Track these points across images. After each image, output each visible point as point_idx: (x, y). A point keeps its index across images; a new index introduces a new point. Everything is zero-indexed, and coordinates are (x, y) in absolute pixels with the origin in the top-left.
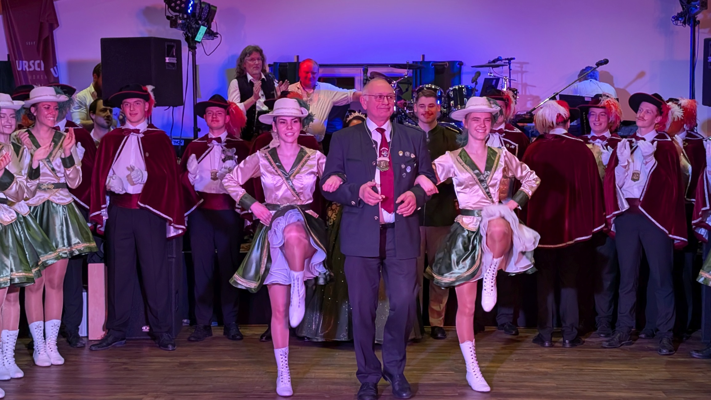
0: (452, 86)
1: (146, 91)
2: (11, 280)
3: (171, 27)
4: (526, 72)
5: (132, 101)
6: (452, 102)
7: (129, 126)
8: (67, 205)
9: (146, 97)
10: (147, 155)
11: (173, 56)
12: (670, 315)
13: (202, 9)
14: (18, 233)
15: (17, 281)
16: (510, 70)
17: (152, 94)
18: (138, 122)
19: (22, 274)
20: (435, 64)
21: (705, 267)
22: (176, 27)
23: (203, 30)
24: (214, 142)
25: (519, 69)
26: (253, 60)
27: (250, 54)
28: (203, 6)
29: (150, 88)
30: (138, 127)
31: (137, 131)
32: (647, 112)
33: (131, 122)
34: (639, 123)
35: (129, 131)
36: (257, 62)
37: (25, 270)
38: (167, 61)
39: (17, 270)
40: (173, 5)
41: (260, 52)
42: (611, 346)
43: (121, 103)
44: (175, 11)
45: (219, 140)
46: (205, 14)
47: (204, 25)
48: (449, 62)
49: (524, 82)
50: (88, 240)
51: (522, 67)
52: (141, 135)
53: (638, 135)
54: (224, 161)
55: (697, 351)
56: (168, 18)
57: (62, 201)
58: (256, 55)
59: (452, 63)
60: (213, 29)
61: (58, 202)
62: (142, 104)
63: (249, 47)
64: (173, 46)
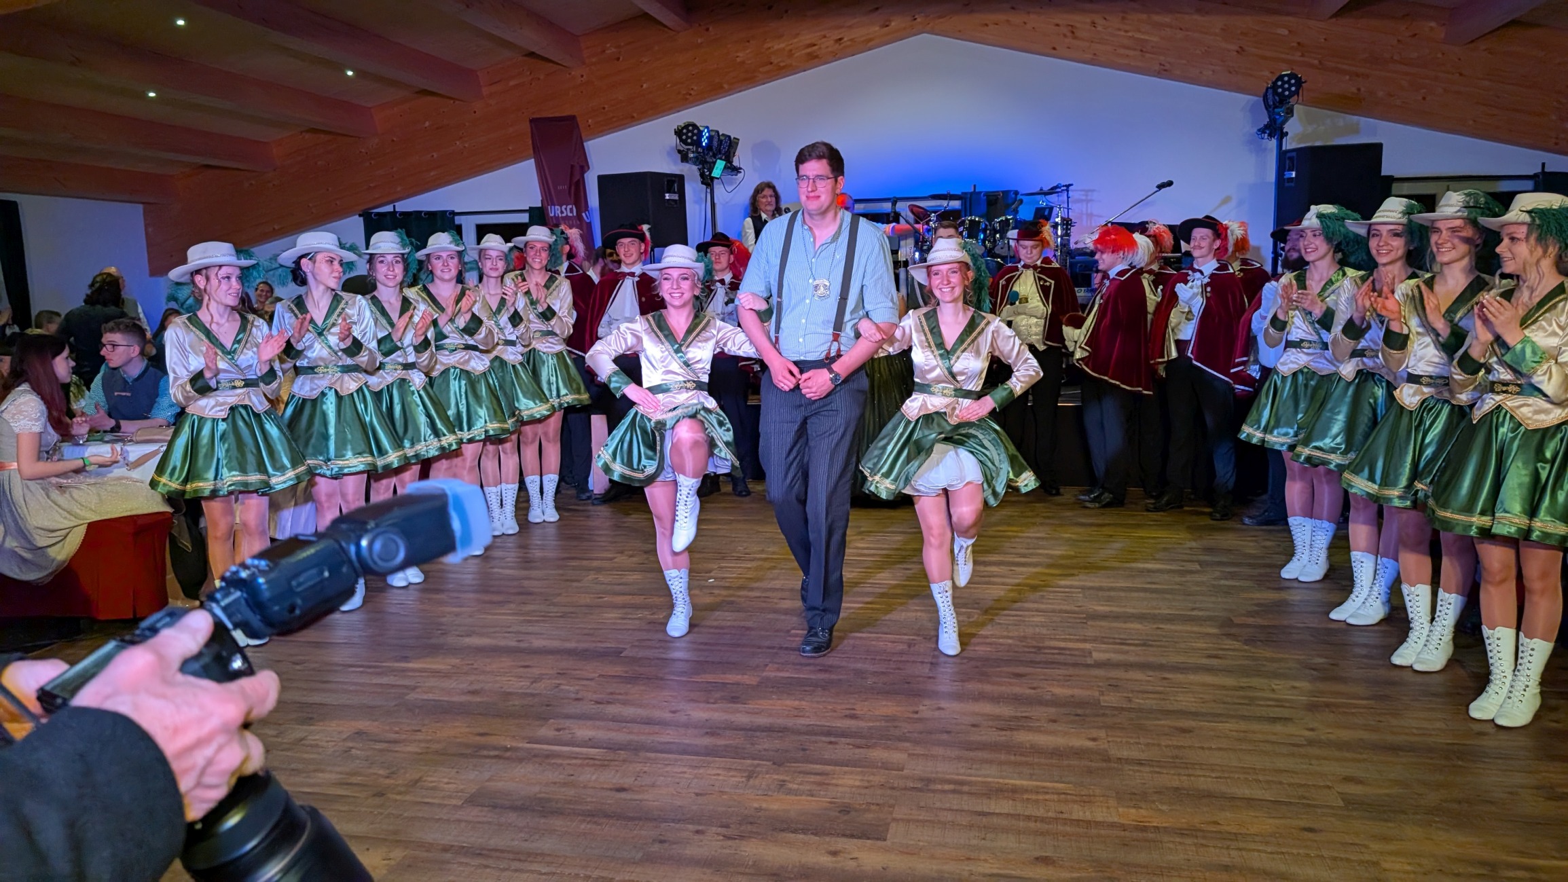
0: (998, 218)
1: (642, 230)
2: (486, 431)
3: (682, 161)
4: (1091, 200)
5: (626, 241)
6: (998, 236)
7: (624, 269)
8: (557, 354)
9: (642, 237)
10: (643, 299)
11: (675, 193)
12: (1230, 474)
13: (720, 142)
14: (491, 382)
15: (491, 433)
16: (1068, 198)
17: (648, 234)
18: (634, 263)
19: (496, 425)
20: (988, 195)
21: (1249, 421)
22: (687, 162)
23: (720, 165)
24: (718, 284)
25: (1084, 198)
26: (764, 197)
27: (763, 190)
28: (722, 138)
29: (645, 227)
30: (632, 270)
31: (632, 274)
32: (1202, 238)
33: (627, 265)
34: (1196, 254)
35: (624, 275)
36: (769, 199)
37: (499, 422)
38: (667, 198)
39: (491, 421)
40: (684, 137)
41: (773, 188)
42: (1157, 509)
43: (616, 244)
44: (687, 144)
45: (722, 282)
46: (724, 148)
47: (721, 159)
48: (1003, 192)
49: (1089, 211)
50: (578, 392)
51: (1087, 195)
52: (637, 279)
53: (1196, 266)
54: (727, 304)
55: (1250, 517)
56: (679, 151)
57: (549, 350)
58: (768, 192)
59: (1006, 193)
60: (735, 163)
61: (545, 350)
62: (637, 244)
63: (761, 184)
64: (674, 182)
